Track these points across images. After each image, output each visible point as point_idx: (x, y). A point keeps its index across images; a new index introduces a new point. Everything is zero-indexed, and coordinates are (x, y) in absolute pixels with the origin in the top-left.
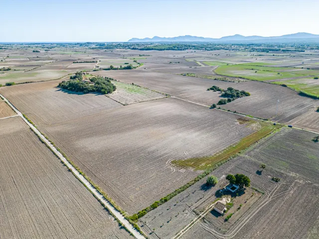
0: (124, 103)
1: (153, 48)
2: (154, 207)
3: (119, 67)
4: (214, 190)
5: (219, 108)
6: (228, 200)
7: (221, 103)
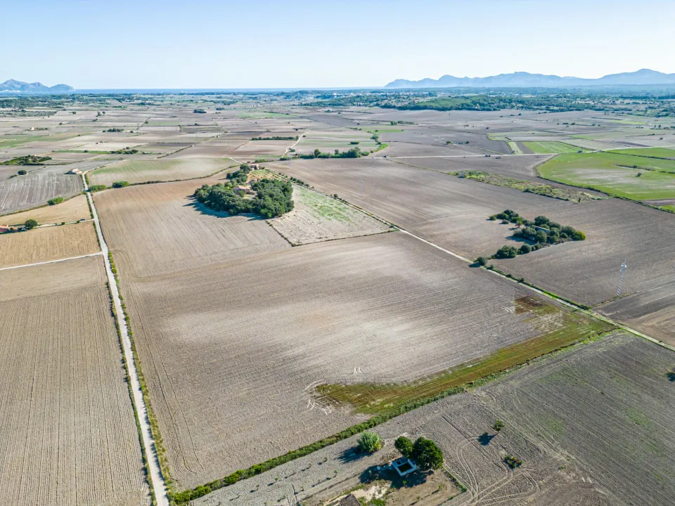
0: (294, 241)
1: (428, 104)
2: (229, 481)
3: (333, 153)
4: (365, 463)
5: (491, 268)
6: (380, 492)
7: (501, 255)
